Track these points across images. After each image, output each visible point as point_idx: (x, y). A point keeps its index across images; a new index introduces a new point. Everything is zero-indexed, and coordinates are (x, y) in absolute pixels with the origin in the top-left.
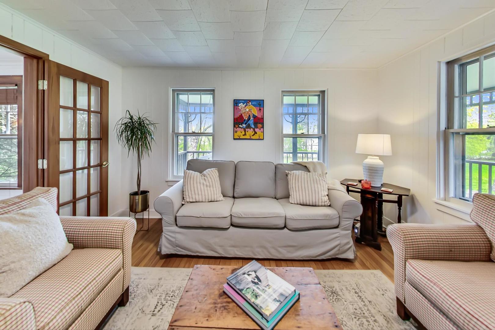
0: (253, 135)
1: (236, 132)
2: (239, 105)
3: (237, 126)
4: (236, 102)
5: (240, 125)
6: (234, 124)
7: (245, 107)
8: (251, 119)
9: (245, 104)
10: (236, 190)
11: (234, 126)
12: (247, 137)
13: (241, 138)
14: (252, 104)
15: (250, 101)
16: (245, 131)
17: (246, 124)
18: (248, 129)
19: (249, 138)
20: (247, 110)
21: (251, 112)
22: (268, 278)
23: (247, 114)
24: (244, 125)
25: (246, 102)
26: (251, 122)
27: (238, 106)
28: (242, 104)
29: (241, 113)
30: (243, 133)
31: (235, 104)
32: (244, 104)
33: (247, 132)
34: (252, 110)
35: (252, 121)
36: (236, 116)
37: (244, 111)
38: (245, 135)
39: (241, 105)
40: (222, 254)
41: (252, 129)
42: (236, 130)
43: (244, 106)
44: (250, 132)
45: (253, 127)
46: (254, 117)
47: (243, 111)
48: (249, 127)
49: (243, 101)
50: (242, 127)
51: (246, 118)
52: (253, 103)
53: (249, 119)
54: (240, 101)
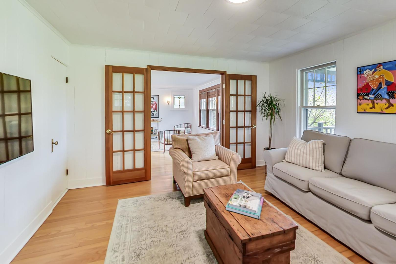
0: (386, 109)
1: (360, 105)
2: (365, 72)
3: (361, 98)
4: (360, 71)
5: (365, 96)
6: (357, 95)
7: (373, 74)
8: (383, 87)
9: (374, 70)
10: (344, 168)
11: (358, 98)
12: (377, 110)
13: (366, 111)
14: (384, 68)
15: (380, 64)
16: (373, 103)
17: (374, 94)
18: (378, 101)
19: (380, 111)
20: (377, 77)
21: (383, 78)
22: (252, 201)
23: (376, 82)
24: (372, 96)
25: (375, 67)
26: (384, 92)
27: (363, 74)
28: (368, 70)
29: (367, 81)
30: (371, 105)
31: (359, 73)
32: (371, 70)
33: (377, 104)
34: (384, 76)
35: (386, 90)
36: (360, 86)
37: (371, 79)
38: (374, 107)
39: (367, 73)
40: (301, 212)
41: (384, 101)
42: (361, 102)
43: (371, 72)
44: (381, 104)
45: (387, 97)
46: (388, 84)
47: (369, 79)
48: (380, 97)
49: (370, 67)
50: (368, 98)
51: (374, 87)
52: (386, 67)
53: (380, 87)
54: (366, 68)
